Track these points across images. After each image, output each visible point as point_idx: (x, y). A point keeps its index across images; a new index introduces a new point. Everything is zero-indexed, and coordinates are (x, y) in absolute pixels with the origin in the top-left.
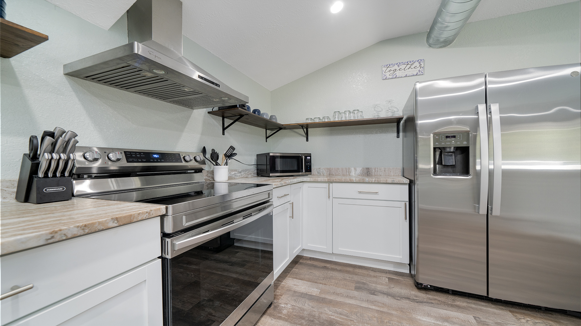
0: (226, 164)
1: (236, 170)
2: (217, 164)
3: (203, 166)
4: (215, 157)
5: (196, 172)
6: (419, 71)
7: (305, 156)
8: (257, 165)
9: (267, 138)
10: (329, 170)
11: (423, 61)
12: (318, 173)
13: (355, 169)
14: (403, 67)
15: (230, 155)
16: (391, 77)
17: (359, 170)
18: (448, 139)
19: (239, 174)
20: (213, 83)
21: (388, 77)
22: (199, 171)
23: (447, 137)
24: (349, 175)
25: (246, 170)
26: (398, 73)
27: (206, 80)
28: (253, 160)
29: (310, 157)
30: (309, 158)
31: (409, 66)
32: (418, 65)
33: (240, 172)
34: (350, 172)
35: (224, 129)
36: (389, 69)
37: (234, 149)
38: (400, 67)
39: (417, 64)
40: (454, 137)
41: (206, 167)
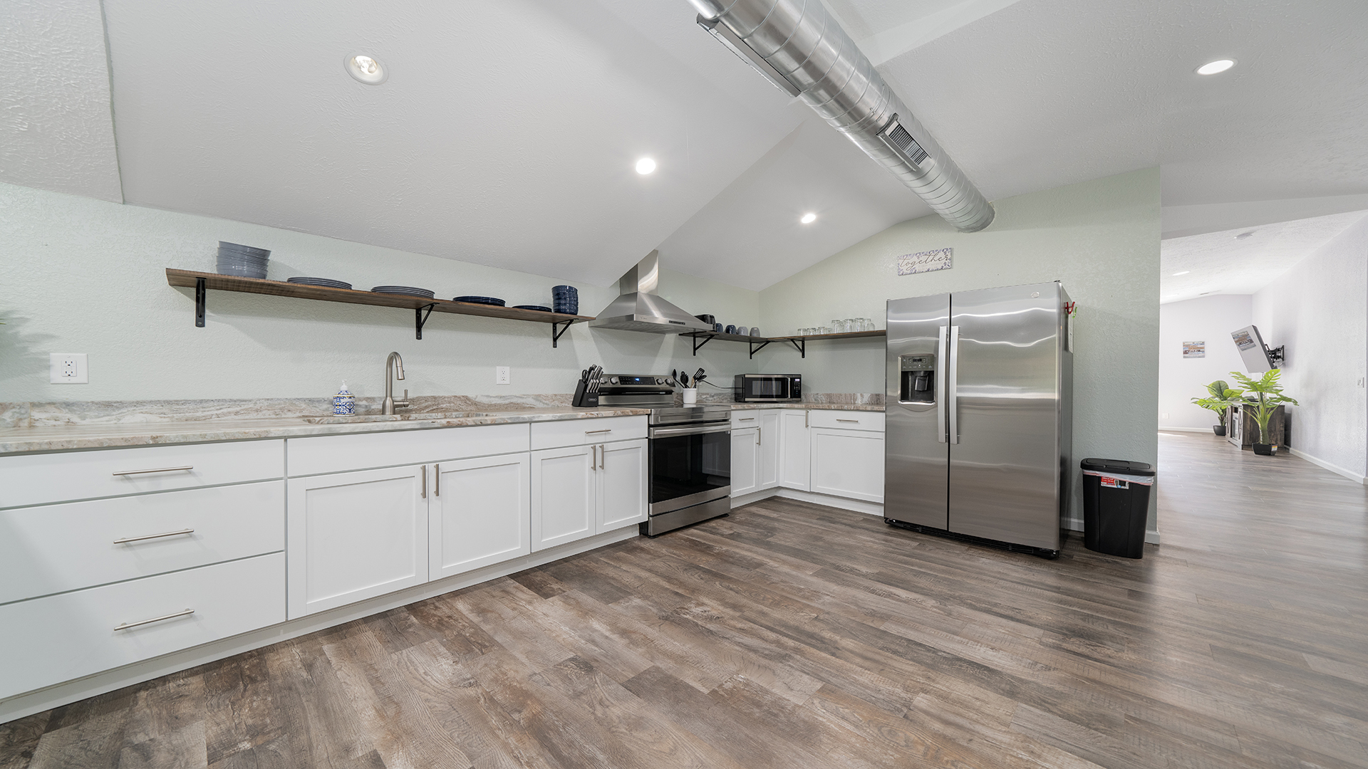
0: (695, 387)
1: (708, 394)
2: (686, 387)
3: (673, 389)
4: (685, 379)
5: (666, 394)
6: (945, 264)
7: (791, 379)
8: (735, 388)
9: (751, 353)
10: (829, 396)
11: (949, 250)
12: (815, 400)
13: (862, 395)
14: (923, 258)
15: (700, 377)
16: (909, 272)
17: (867, 397)
18: (915, 363)
19: (711, 398)
20: (680, 323)
21: (905, 272)
22: (670, 392)
23: (915, 360)
24: (855, 403)
25: (720, 394)
26: (918, 267)
27: (675, 322)
28: (730, 382)
29: (800, 378)
30: (798, 380)
31: (931, 258)
32: (943, 256)
33: (713, 396)
34: (855, 400)
35: (695, 349)
36: (906, 261)
37: (703, 371)
38: (921, 259)
39: (942, 254)
40: (920, 360)
41: (676, 390)
